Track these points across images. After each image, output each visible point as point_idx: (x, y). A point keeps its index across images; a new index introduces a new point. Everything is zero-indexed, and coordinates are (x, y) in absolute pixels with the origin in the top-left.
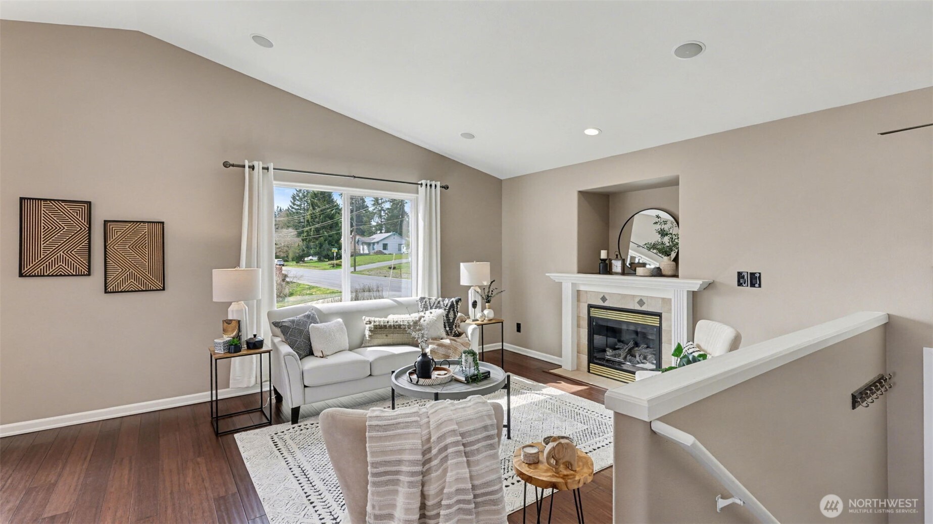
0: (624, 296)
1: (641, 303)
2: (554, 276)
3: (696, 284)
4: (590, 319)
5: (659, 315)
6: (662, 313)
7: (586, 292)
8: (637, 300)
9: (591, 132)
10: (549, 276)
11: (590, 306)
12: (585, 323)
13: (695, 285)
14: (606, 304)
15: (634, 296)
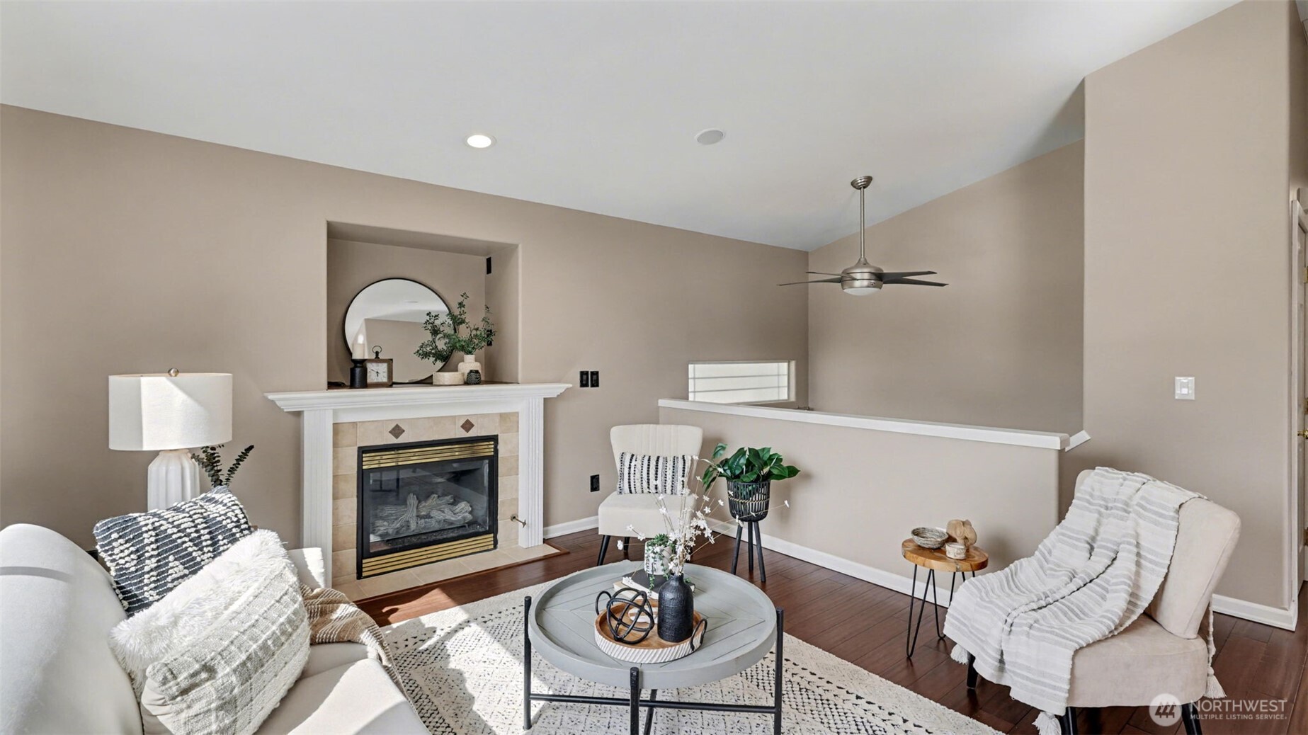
0: (437, 420)
1: (468, 426)
2: (287, 401)
3: (560, 387)
4: (362, 474)
5: (494, 439)
6: (497, 436)
7: (354, 424)
8: (462, 422)
9: (479, 141)
10: (273, 402)
11: (363, 451)
12: (351, 487)
13: (554, 390)
14: (402, 439)
15: (454, 418)
